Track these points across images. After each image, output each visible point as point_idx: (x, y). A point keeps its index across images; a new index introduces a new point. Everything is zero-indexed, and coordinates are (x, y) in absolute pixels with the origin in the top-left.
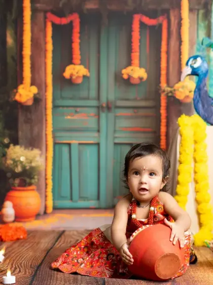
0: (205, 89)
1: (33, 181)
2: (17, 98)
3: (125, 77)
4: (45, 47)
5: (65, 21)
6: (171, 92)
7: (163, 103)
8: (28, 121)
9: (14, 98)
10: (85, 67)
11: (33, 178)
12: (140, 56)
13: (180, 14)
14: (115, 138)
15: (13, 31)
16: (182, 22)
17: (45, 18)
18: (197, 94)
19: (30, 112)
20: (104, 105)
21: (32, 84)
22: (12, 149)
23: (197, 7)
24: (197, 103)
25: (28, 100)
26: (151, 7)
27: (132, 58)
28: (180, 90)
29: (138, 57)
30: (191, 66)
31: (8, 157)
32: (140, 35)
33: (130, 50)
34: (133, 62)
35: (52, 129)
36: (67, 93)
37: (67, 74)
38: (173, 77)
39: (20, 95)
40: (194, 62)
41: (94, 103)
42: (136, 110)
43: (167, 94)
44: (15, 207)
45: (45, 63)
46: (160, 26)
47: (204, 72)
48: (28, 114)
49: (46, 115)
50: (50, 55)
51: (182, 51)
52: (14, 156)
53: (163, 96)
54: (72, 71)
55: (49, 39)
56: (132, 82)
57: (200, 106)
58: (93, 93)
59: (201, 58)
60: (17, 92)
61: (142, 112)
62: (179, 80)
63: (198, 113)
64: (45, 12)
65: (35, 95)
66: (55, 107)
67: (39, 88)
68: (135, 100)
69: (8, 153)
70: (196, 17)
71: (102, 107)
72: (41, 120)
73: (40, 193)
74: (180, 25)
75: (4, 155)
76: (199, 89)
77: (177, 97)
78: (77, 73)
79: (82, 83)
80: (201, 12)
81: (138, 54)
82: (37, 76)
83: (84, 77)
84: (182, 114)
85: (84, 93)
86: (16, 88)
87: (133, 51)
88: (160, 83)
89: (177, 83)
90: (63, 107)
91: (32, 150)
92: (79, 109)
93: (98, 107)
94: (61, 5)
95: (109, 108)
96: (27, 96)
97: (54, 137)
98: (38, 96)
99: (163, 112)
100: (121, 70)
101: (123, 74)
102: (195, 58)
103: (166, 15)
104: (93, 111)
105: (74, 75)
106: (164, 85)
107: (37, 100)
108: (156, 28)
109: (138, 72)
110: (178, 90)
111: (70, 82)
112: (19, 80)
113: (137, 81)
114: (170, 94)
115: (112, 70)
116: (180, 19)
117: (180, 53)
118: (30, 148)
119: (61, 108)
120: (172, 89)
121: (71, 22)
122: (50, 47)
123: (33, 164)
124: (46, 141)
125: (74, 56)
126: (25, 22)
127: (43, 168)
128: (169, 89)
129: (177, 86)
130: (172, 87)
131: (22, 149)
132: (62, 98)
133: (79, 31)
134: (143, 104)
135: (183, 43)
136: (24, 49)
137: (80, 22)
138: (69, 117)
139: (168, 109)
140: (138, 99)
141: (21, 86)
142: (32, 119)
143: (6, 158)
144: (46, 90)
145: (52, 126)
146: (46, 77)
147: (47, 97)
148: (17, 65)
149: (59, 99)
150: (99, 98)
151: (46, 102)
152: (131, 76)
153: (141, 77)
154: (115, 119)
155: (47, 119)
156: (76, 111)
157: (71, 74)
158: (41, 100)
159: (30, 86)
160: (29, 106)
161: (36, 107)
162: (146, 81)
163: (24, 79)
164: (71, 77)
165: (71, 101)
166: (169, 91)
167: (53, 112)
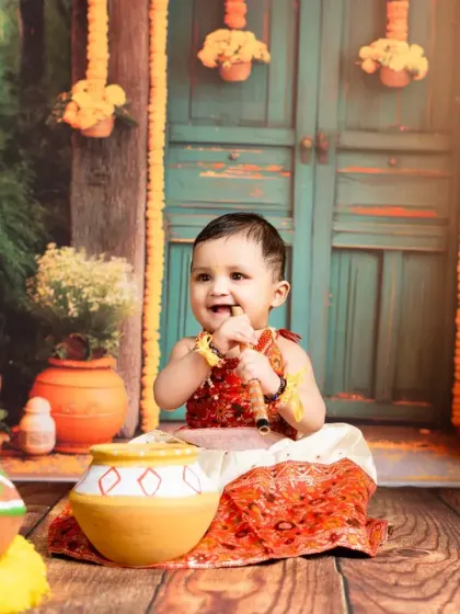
1: (108, 345)
2: (70, 116)
3: (368, 66)
8: (97, 181)
9: (61, 116)
10: (258, 38)
11: (109, 337)
12: (410, 10)
14: (335, 233)
19: (105, 157)
20: (308, 143)
21: (110, 81)
22: (52, 256)
25: (99, 122)
27: (390, 16)
29: (405, 13)
31: (42, 278)
35: (163, 205)
36: (207, 105)
37: (208, 56)
39: (79, 109)
41: (281, 136)
42: (393, 161)
44: (56, 412)
45: (150, 21)
48: (99, 161)
49: (148, 166)
52: (57, 275)
56: (388, 81)
58: (279, 110)
60: (69, 100)
61: (410, 166)
65: (117, 108)
66: (172, 144)
67: (130, 90)
68: (392, 131)
69: (42, 268)
71: (303, 148)
72: (134, 181)
73: (127, 379)
75: (32, 271)
78: (236, 52)
79: (249, 78)
81: (406, 5)
82: (125, 59)
83: (255, 62)
85: (253, 110)
86: (68, 88)
90: (195, 144)
91: (107, 259)
92: (238, 153)
93: (291, 149)
95: (320, 152)
96: (97, 110)
97: (168, 227)
98: (126, 112)
100: (358, 47)
101: (362, 60)
104: (278, 159)
105: (228, 58)
107: (124, 124)
109: (403, 55)
111: (215, 76)
112: (76, 66)
113: (400, 81)
118: (102, 256)
119: (189, 148)
123: (109, 300)
124: (147, 237)
125: (230, 5)
127: (134, 309)
131: (81, 256)
132: (193, 120)
134: (413, 142)
138: (211, 174)
140: (402, 128)
141: (80, 86)
142: (109, 177)
143: (36, 281)
144: (149, 97)
145: (163, 198)
146: (150, 61)
147: (151, 117)
148: (69, 26)
149: (186, 124)
150: (293, 124)
151: (148, 130)
152: (385, 63)
153: (410, 67)
154: (336, 182)
155: (151, 177)
156: (231, 158)
157: (220, 55)
158: (136, 125)
159: (106, 86)
160: (101, 140)
161: (119, 145)
162: (424, 80)
163: (91, 65)
164: (219, 63)
165: (216, 129)
167: (166, 159)
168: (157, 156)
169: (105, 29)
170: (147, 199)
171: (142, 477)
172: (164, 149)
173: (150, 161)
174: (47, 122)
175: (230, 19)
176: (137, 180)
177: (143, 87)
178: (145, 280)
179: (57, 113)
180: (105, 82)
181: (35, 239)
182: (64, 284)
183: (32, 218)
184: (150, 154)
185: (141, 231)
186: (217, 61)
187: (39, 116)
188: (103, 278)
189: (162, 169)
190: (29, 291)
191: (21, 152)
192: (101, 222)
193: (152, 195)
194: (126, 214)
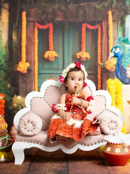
0: (122, 64)
2: (18, 69)
3: (78, 57)
4: (34, 41)
5: (45, 27)
6: (103, 65)
7: (99, 72)
8: (24, 82)
9: (17, 69)
10: (56, 52)
12: (86, 46)
13: (108, 23)
15: (16, 33)
16: (109, 27)
17: (34, 25)
18: (117, 67)
19: (26, 77)
21: (27, 61)
22: (15, 98)
23: (117, 19)
24: (117, 72)
25: (24, 70)
26: (92, 20)
27: (82, 47)
28: (108, 64)
30: (114, 52)
31: (13, 102)
32: (86, 35)
33: (80, 43)
34: (82, 49)
35: (38, 86)
36: (46, 66)
37: (46, 56)
38: (104, 58)
39: (20, 67)
40: (115, 50)
41: (61, 72)
43: (102, 66)
45: (34, 50)
46: (97, 29)
47: (121, 55)
48: (24, 78)
49: (34, 78)
50: (36, 45)
51: (109, 43)
52: (17, 101)
53: (99, 68)
54: (49, 54)
55: (36, 37)
56: (82, 60)
57: (119, 74)
59: (119, 48)
60: (18, 66)
62: (108, 59)
63: (118, 78)
64: (34, 22)
65: (28, 67)
66: (39, 74)
67: (30, 63)
69: (14, 100)
70: (116, 25)
74: (108, 29)
75: (11, 101)
76: (118, 65)
77: (107, 68)
78: (52, 55)
79: (54, 60)
80: (119, 22)
81: (85, 45)
82: (29, 57)
83: (55, 57)
84: (109, 78)
85: (55, 66)
86: (18, 63)
87: (82, 43)
88: (97, 60)
89: (107, 61)
92: (52, 75)
94: (42, 19)
96: (24, 68)
98: (30, 68)
99: (99, 76)
100: (76, 54)
102: (116, 48)
103: (100, 24)
105: (50, 56)
107: (29, 70)
108: (95, 31)
109: (85, 55)
110: (107, 65)
111: (48, 60)
112: (19, 59)
113: (84, 60)
114: (103, 67)
115: (71, 54)
116: (108, 26)
117: (108, 44)
119: (43, 75)
120: (104, 64)
121: (48, 28)
122: (36, 41)
125: (50, 46)
126: (23, 28)
128: (102, 64)
129: (107, 62)
130: (104, 63)
131: (21, 97)
132: (43, 69)
133: (52, 32)
134: (88, 72)
135: (109, 39)
136: (22, 42)
137: (53, 28)
139: (102, 75)
141: (20, 63)
142: (27, 81)
143: (12, 103)
144: (34, 65)
146: (34, 57)
147: (35, 69)
148: (18, 51)
151: (34, 71)
152: (81, 56)
153: (87, 57)
155: (35, 81)
156: (51, 76)
158: (32, 70)
159: (26, 62)
160: (25, 74)
161: (28, 74)
162: (89, 59)
163: (22, 59)
164: (48, 57)
165: (48, 71)
166: (102, 65)
167: (38, 77)
168: (36, 76)
169: (25, 51)
170: (34, 85)
172: (38, 75)
173: (35, 78)
174: (14, 70)
175: (50, 49)
176: (32, 81)
177: (33, 63)
179: (16, 68)
180: (25, 62)
181: (12, 94)
182: (18, 103)
183: (11, 90)
187: (12, 69)
189: (37, 79)
190: (11, 105)
191: (9, 76)
192: (25, 90)
193: (35, 84)
194: (30, 88)
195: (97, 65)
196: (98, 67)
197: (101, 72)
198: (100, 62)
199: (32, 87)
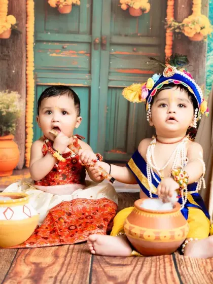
1: (10, 129)
3: (124, 7)
6: (179, 28)
7: (169, 41)
8: (4, 58)
11: (11, 126)
14: (109, 81)
19: (8, 47)
20: (97, 41)
21: (9, 13)
25: (4, 32)
28: (190, 25)
35: (33, 69)
36: (53, 24)
37: (52, 2)
41: (85, 38)
42: (135, 49)
43: (175, 29)
48: (5, 49)
49: (27, 51)
53: (169, 32)
56: (133, 13)
58: (84, 27)
61: (141, 52)
62: (191, 12)
65: (12, 25)
66: (37, 41)
67: (18, 17)
68: (135, 36)
71: (95, 44)
72: (21, 58)
77: (186, 34)
78: (65, 1)
79: (71, 12)
82: (15, 4)
83: (73, 5)
85: (73, 26)
88: (166, 16)
89: (187, 17)
90: (48, 41)
91: (9, 92)
92: (66, 46)
93: (90, 43)
95: (102, 45)
96: (4, 26)
97: (36, 78)
98: (16, 27)
101: (121, 4)
104: (83, 48)
105: (61, 3)
106: (170, 19)
107: (15, 32)
109: (139, 2)
110: (187, 26)
111: (56, 11)
113: (137, 13)
114: (177, 31)
118: (7, 91)
119: (45, 43)
120: (180, 24)
123: (11, 110)
124: (27, 83)
127: (21, 115)
128: (177, 24)
129: (186, 20)
130: (180, 22)
132: (46, 31)
134: (144, 41)
138: (54, 55)
140: (139, 35)
142: (9, 56)
144: (27, 20)
145: (33, 65)
146: (27, 4)
147: (28, 30)
149: (43, 32)
150: (91, 33)
151: (26, 35)
152: (131, 6)
153: (142, 8)
154: (110, 58)
155: (28, 56)
156: (63, 48)
157: (58, 2)
158: (21, 33)
159: (7, 15)
160: (5, 40)
161: (13, 42)
162: (149, 13)
164: (58, 5)
165: (57, 35)
166: (176, 27)
167: (34, 48)
168: (31, 47)
170: (27, 66)
171: (5, 211)
172: (34, 44)
173: (27, 49)
176: (22, 56)
177: (24, 16)
178: (26, 101)
180: (6, 14)
184: (27, 46)
185: (24, 80)
186: (57, 5)
188: (8, 100)
189: (33, 53)
192: (6, 76)
193: (29, 64)
194: (17, 72)
195: (166, 27)
196: (166, 30)
197: (173, 41)
198: (172, 19)
199: (21, 69)
